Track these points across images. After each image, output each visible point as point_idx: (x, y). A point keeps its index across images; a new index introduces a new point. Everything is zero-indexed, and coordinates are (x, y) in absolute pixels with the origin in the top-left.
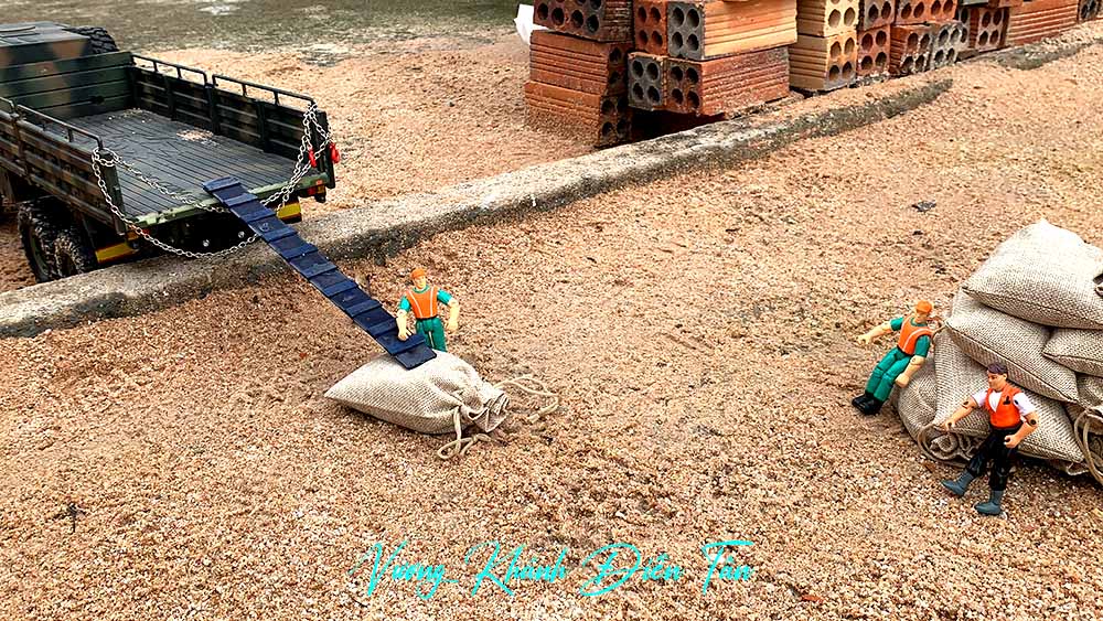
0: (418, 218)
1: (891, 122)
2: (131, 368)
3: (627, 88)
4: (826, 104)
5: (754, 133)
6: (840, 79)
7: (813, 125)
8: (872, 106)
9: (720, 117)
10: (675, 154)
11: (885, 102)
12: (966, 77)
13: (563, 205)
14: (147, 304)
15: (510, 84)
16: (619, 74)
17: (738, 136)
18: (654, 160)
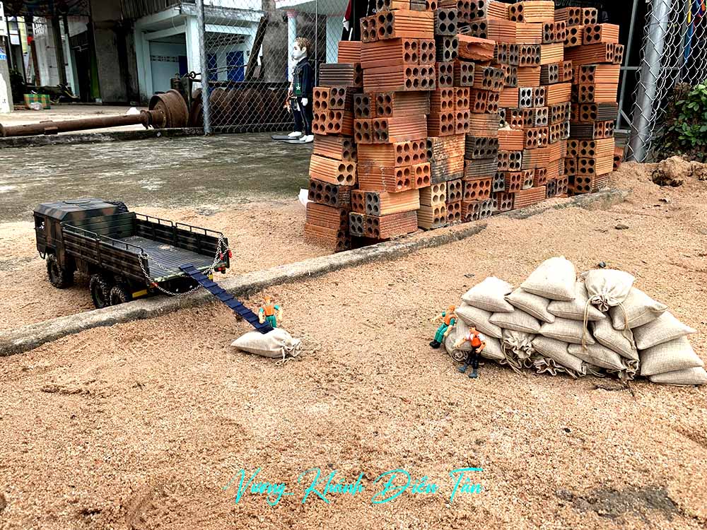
0: (262, 280)
1: (460, 241)
2: (151, 338)
3: (349, 227)
4: (432, 234)
5: (401, 246)
6: (439, 224)
7: (426, 243)
8: (452, 235)
9: (388, 240)
10: (368, 255)
11: (458, 233)
12: (494, 223)
13: (321, 275)
14: (155, 314)
15: (296, 224)
16: (345, 221)
17: (395, 247)
18: (359, 257)
